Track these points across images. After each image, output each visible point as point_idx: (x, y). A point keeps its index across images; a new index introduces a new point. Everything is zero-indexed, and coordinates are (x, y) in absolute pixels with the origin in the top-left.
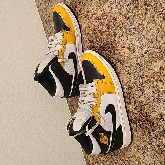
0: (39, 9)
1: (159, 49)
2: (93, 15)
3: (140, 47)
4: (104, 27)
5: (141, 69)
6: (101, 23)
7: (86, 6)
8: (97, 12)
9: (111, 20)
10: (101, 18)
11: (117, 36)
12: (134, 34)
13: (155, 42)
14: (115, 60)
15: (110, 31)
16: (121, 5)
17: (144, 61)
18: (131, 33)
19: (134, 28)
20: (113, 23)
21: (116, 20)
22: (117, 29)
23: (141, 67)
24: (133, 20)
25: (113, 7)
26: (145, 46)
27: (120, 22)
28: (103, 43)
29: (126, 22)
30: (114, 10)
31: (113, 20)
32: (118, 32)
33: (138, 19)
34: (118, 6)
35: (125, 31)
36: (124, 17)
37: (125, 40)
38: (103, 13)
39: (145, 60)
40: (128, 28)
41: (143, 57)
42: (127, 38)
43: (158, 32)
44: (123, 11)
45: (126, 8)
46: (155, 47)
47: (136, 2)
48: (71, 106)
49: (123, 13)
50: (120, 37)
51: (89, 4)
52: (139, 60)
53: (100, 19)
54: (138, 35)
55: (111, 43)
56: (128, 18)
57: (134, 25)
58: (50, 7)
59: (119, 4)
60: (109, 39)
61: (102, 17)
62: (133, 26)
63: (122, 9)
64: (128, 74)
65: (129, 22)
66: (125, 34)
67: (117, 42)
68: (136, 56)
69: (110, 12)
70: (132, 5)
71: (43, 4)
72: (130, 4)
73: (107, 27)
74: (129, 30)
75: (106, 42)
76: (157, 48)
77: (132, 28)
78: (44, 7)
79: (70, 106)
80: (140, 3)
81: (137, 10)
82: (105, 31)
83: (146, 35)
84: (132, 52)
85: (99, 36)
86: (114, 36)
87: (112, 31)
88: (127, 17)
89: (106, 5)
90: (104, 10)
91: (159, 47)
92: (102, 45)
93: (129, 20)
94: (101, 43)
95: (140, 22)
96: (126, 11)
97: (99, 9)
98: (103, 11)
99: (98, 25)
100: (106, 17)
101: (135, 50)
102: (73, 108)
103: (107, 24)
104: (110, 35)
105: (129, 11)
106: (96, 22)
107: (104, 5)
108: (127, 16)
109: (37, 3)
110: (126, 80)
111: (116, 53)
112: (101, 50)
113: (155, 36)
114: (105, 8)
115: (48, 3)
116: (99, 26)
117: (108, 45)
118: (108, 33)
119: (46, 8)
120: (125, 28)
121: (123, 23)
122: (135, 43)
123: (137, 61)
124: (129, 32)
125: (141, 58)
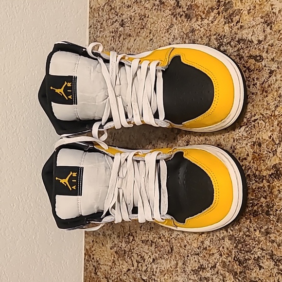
0: (92, 38)
4: (263, 168)
6: (257, 155)
8: (256, 125)
10: (264, 146)
14: (262, 249)
15: (277, 183)
48: (92, 267)
53: (260, 145)
55: (268, 211)
58: (126, 48)
60: (265, 198)
61: (267, 145)
71: (107, 33)
73: (272, 171)
78: (107, 39)
79: (88, 265)
82: (262, 178)
97: (267, 124)
99: (248, 155)
102: (96, 274)
103: (275, 166)
104: (271, 193)
106: (244, 145)
109: (92, 21)
111: (273, 238)
115: (122, 38)
116: (249, 159)
117: (255, 208)
118: (269, 186)
119: (113, 45)
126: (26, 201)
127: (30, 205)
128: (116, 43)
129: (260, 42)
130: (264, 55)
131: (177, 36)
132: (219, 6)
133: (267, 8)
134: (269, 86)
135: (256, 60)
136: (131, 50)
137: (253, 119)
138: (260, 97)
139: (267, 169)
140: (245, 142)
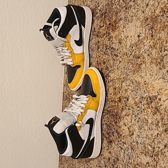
1: (152, 149)
2: (111, 81)
3: (138, 136)
4: (116, 98)
5: (132, 152)
7: (108, 70)
8: (115, 81)
9: (124, 97)
10: (117, 89)
11: (124, 113)
12: (138, 122)
13: (151, 141)
14: (114, 129)
15: (119, 104)
16: (137, 93)
17: (137, 148)
18: (135, 120)
19: (139, 118)
20: (125, 101)
21: (128, 101)
22: (125, 108)
23: (132, 151)
24: (142, 112)
25: (130, 89)
26: (143, 138)
27: (131, 105)
28: (110, 108)
29: (135, 108)
30: (130, 92)
31: (126, 98)
32: (126, 110)
33: (145, 114)
34: (135, 91)
35: (131, 114)
36: (136, 103)
37: (128, 121)
38: (120, 86)
39: (138, 148)
41: (137, 144)
42: (131, 121)
43: (157, 136)
45: (140, 99)
46: (149, 145)
47: (150, 101)
49: (136, 100)
50: (126, 115)
51: (112, 70)
52: (133, 144)
54: (140, 126)
55: (117, 114)
56: (138, 107)
57: (141, 116)
60: (116, 109)
62: (139, 116)
63: (137, 96)
64: (120, 147)
65: (138, 110)
66: (130, 116)
67: (122, 117)
68: (133, 139)
69: (126, 90)
70: (145, 100)
72: (145, 98)
73: (119, 99)
74: (135, 116)
75: (113, 110)
76: (151, 147)
77: (138, 116)
80: (152, 104)
81: (148, 107)
82: (116, 102)
83: (147, 131)
84: (130, 134)
85: (110, 101)
86: (121, 111)
87: (121, 106)
88: (138, 106)
89: (126, 83)
90: (122, 85)
91: (152, 147)
92: (109, 109)
93: (138, 108)
94: (109, 107)
95: (146, 117)
96: (139, 100)
97: (118, 81)
98: (120, 85)
99: (112, 93)
100: (121, 91)
101: (133, 134)
104: (118, 107)
105: (141, 102)
106: (111, 89)
107: (124, 81)
108: (138, 104)
110: (116, 150)
111: (118, 125)
112: (106, 113)
113: (153, 138)
114: (123, 84)
116: (113, 94)
117: (113, 113)
118: (117, 105)
120: (133, 112)
121: (133, 107)
122: (136, 129)
123: (131, 143)
124: (134, 117)
125: (135, 144)
129: (117, 49)
130: (118, 55)
131: (94, 43)
132: (107, 33)
133: (120, 37)
134: (119, 67)
135: (116, 56)
137: (114, 79)
138: (116, 71)
139: (117, 99)
140: (112, 88)
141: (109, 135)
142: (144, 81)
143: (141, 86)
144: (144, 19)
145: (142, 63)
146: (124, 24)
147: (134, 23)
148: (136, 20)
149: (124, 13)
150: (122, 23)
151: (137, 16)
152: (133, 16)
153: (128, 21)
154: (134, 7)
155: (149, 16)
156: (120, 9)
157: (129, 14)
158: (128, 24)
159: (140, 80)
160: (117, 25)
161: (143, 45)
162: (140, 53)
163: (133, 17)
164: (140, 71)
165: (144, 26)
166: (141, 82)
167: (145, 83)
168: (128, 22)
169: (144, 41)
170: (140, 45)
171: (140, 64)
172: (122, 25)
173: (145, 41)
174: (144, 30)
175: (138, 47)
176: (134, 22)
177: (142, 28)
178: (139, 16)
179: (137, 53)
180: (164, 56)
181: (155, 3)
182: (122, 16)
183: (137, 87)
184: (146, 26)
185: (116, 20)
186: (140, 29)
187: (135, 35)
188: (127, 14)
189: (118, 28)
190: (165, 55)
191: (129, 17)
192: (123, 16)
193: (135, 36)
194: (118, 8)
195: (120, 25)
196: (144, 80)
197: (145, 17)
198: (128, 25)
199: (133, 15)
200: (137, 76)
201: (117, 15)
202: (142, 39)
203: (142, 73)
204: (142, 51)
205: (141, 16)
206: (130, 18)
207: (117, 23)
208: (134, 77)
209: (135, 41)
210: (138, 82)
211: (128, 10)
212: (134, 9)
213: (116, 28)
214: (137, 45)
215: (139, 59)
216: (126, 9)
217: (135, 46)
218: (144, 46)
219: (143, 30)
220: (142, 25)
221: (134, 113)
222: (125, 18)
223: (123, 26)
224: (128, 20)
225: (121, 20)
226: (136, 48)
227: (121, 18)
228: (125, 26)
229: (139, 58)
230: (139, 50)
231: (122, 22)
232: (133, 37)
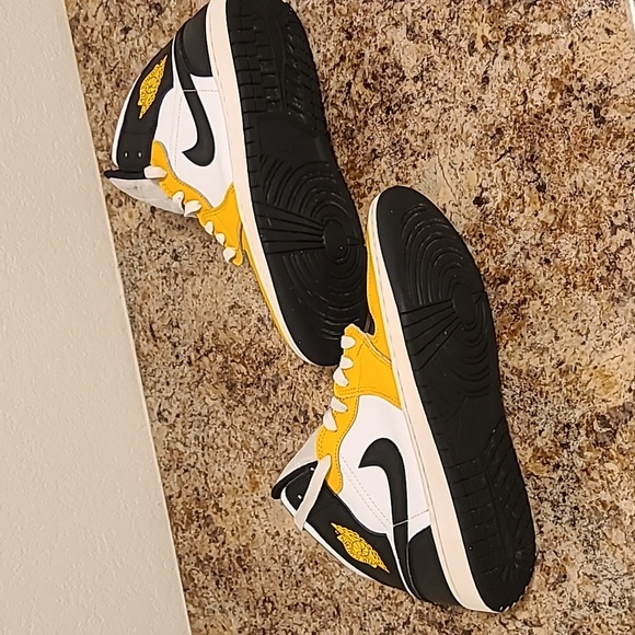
0: (128, 283)
3: (590, 576)
12: (574, 525)
16: (534, 415)
17: (599, 627)
18: (559, 518)
19: (576, 508)
24: (578, 480)
26: (615, 581)
29: (545, 475)
33: (599, 485)
34: (522, 412)
36: (541, 456)
39: (603, 626)
40: (551, 498)
41: (596, 611)
44: (539, 438)
45: (556, 433)
47: (604, 430)
49: (539, 442)
52: (577, 614)
54: (589, 535)
56: (557, 466)
57: (580, 497)
58: (190, 294)
59: (528, 409)
62: (571, 500)
63: (540, 427)
65: (560, 480)
68: (568, 597)
70: (583, 432)
71: (152, 272)
72: (577, 425)
74: (555, 505)
77: (568, 503)
78: (156, 282)
80: (619, 439)
81: (603, 454)
83: (624, 548)
84: (552, 580)
88: (553, 462)
93: (560, 472)
95: (605, 496)
96: (553, 441)
101: (565, 576)
105: (565, 446)
108: (551, 458)
109: (121, 255)
115: (179, 279)
119: (166, 291)
120: (536, 492)
121: (532, 474)
122: (572, 555)
123: (566, 614)
124: (549, 511)
125: (585, 611)
126: (78, 587)
127: (87, 592)
128: (172, 288)
136: (200, 297)
141: (451, 612)
142: (554, 362)
143: (545, 385)
144: (487, 134)
145: (525, 299)
146: (396, 169)
147: (442, 156)
148: (450, 142)
149: (385, 127)
150: (384, 166)
151: (451, 128)
152: (428, 133)
153: (412, 155)
154: (423, 100)
155: (503, 120)
156: (361, 117)
157: (410, 128)
158: (415, 166)
159: (535, 362)
160: (362, 181)
161: (509, 231)
162: (506, 262)
163: (432, 137)
164: (523, 331)
165: (494, 158)
166: (543, 370)
167: (563, 366)
168: (413, 158)
169: (510, 213)
170: (493, 231)
171: (516, 301)
172: (388, 173)
173: (513, 215)
174: (497, 172)
175: (488, 241)
176: (442, 152)
177: (483, 169)
178: (458, 127)
179: (492, 263)
180: (618, 251)
181: (516, 67)
182: (377, 142)
183: (527, 394)
184: (502, 156)
185: (353, 161)
186: (475, 172)
187: (463, 200)
188: (398, 129)
189: (371, 188)
190: (622, 248)
191: (412, 139)
192: (382, 141)
193: (464, 205)
194: (351, 116)
195: (377, 178)
196: (552, 359)
197: (487, 128)
198: (418, 169)
199: (430, 127)
200: (518, 352)
201: (352, 144)
202: (498, 208)
203: (534, 334)
204: (510, 252)
205: (468, 124)
206: (419, 143)
207: (362, 172)
208: (506, 358)
209: (464, 221)
210: (529, 371)
211: (398, 116)
212: (427, 106)
213: (363, 190)
214: (481, 236)
215: (509, 287)
216: (388, 113)
217: (474, 240)
218: (516, 231)
219: (490, 175)
220: (480, 157)
221: (543, 495)
222: (394, 144)
223: (394, 176)
224: (410, 152)
225: (376, 157)
226: (479, 249)
227: (374, 150)
228: (401, 175)
229: (505, 281)
230: (497, 253)
231: (383, 164)
232: (455, 209)
